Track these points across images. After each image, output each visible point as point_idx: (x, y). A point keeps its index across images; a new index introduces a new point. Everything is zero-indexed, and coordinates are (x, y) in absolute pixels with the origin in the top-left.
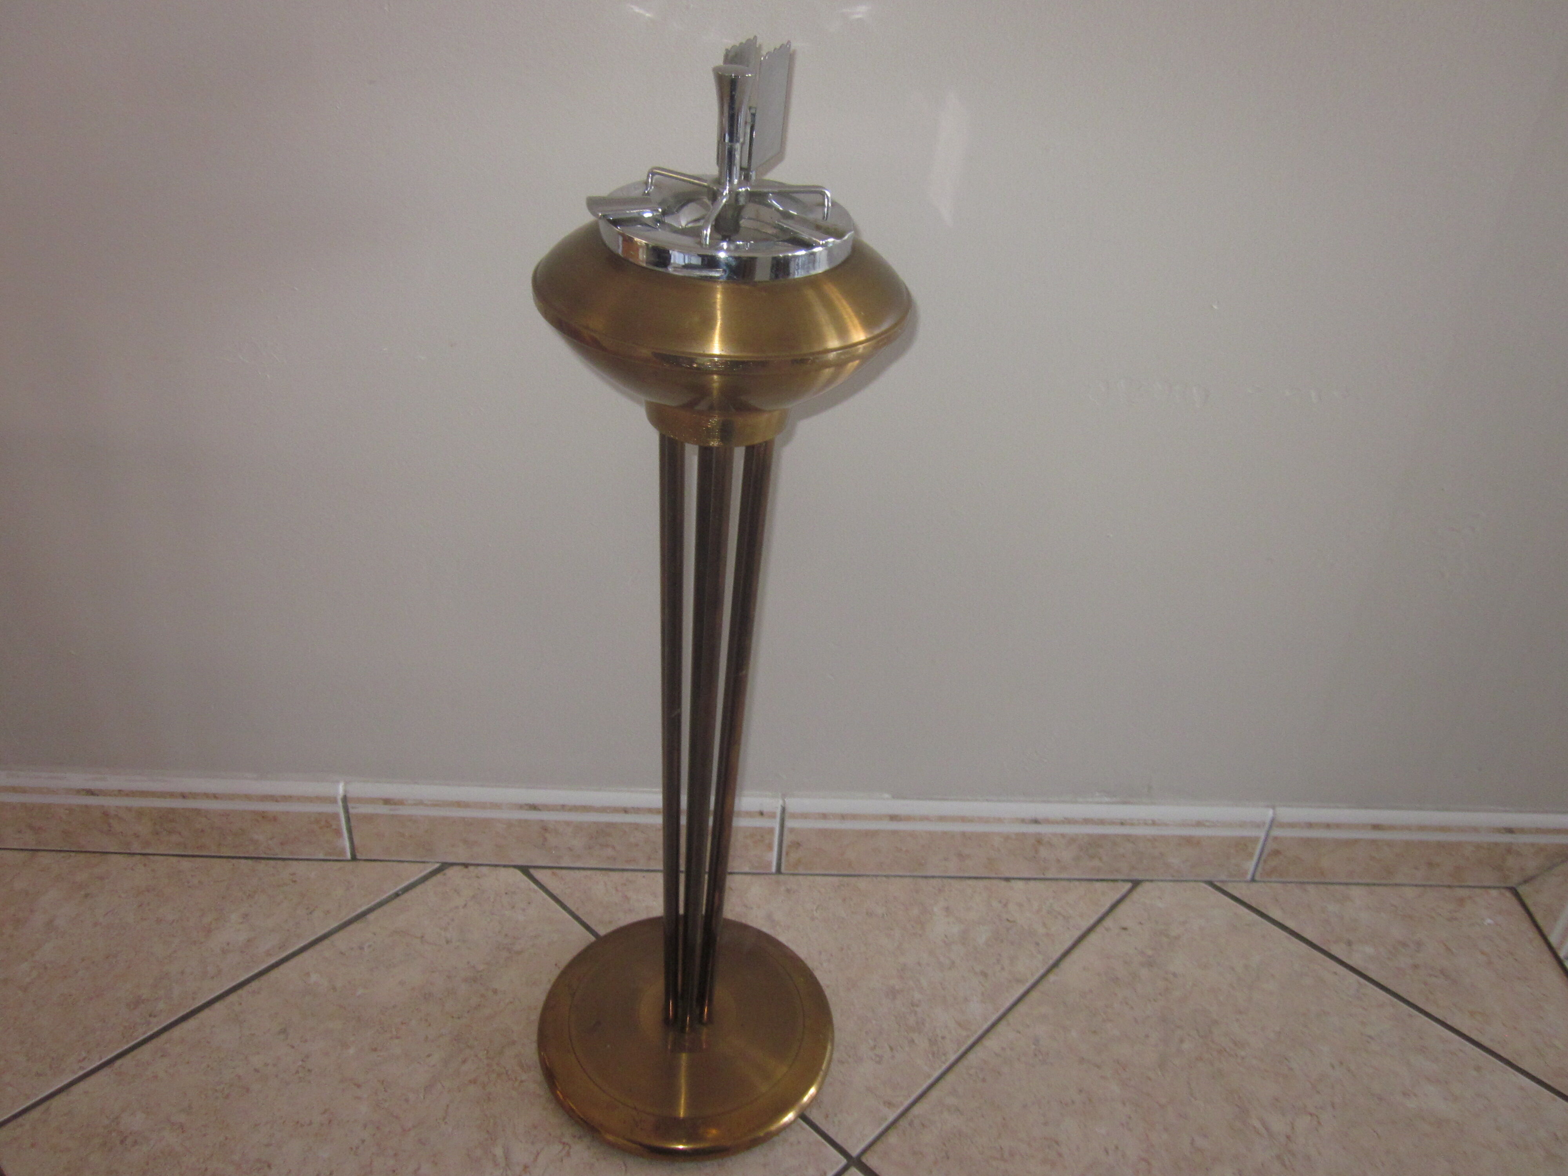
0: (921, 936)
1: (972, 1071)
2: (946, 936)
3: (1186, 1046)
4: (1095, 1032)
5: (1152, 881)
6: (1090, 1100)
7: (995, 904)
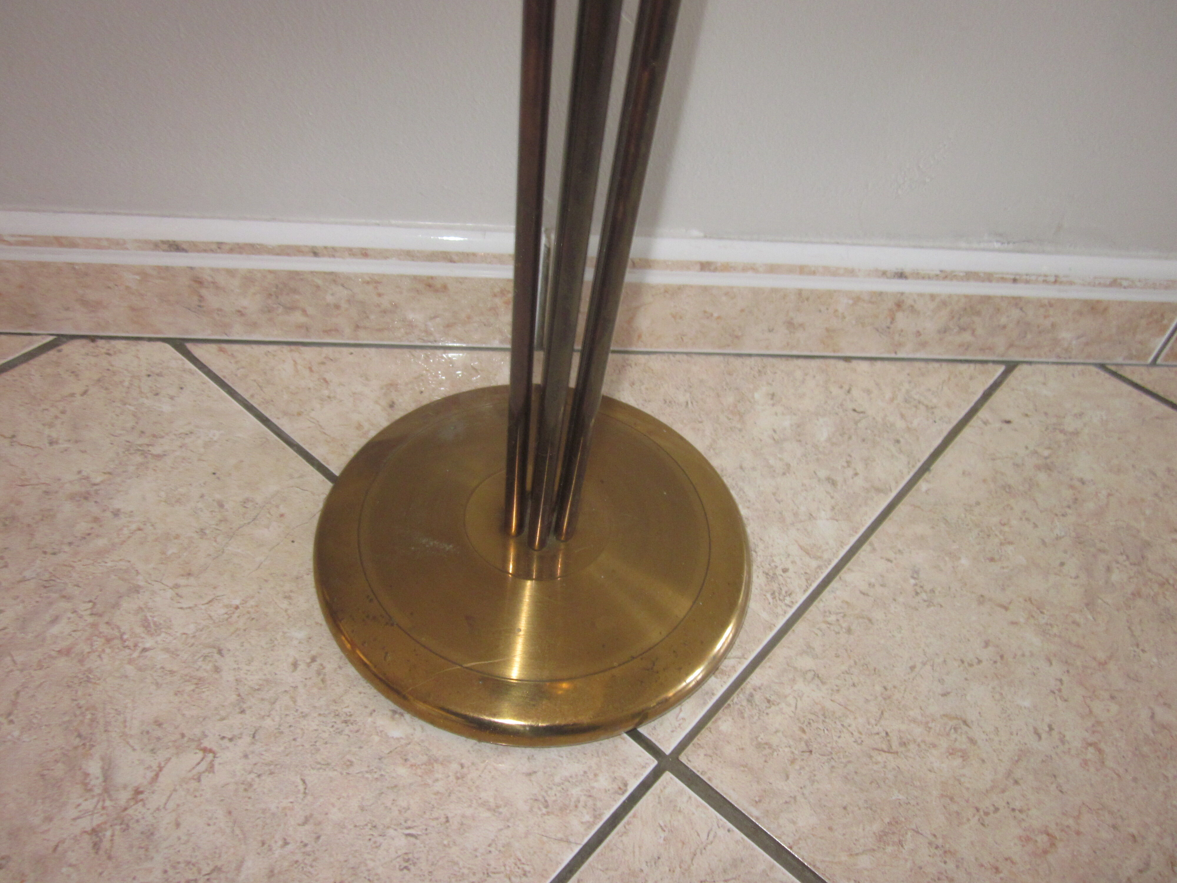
0: (740, 430)
1: (832, 618)
2: (775, 431)
3: (1115, 577)
4: (992, 560)
5: (1030, 363)
6: (1002, 657)
7: (835, 390)
